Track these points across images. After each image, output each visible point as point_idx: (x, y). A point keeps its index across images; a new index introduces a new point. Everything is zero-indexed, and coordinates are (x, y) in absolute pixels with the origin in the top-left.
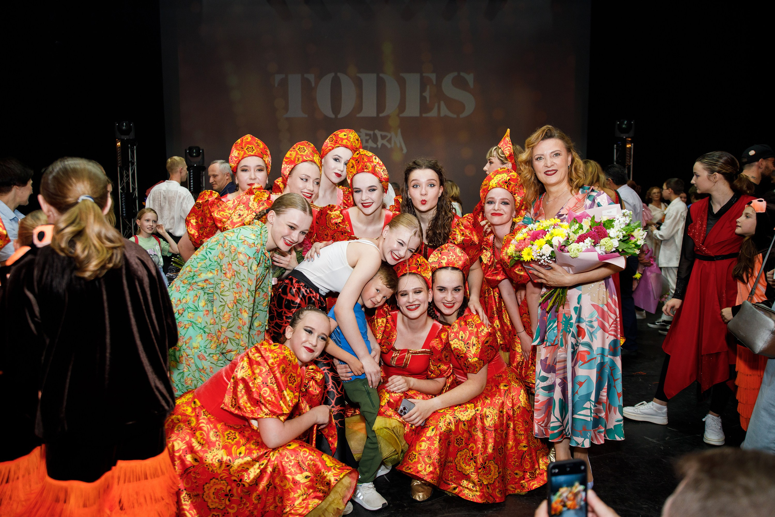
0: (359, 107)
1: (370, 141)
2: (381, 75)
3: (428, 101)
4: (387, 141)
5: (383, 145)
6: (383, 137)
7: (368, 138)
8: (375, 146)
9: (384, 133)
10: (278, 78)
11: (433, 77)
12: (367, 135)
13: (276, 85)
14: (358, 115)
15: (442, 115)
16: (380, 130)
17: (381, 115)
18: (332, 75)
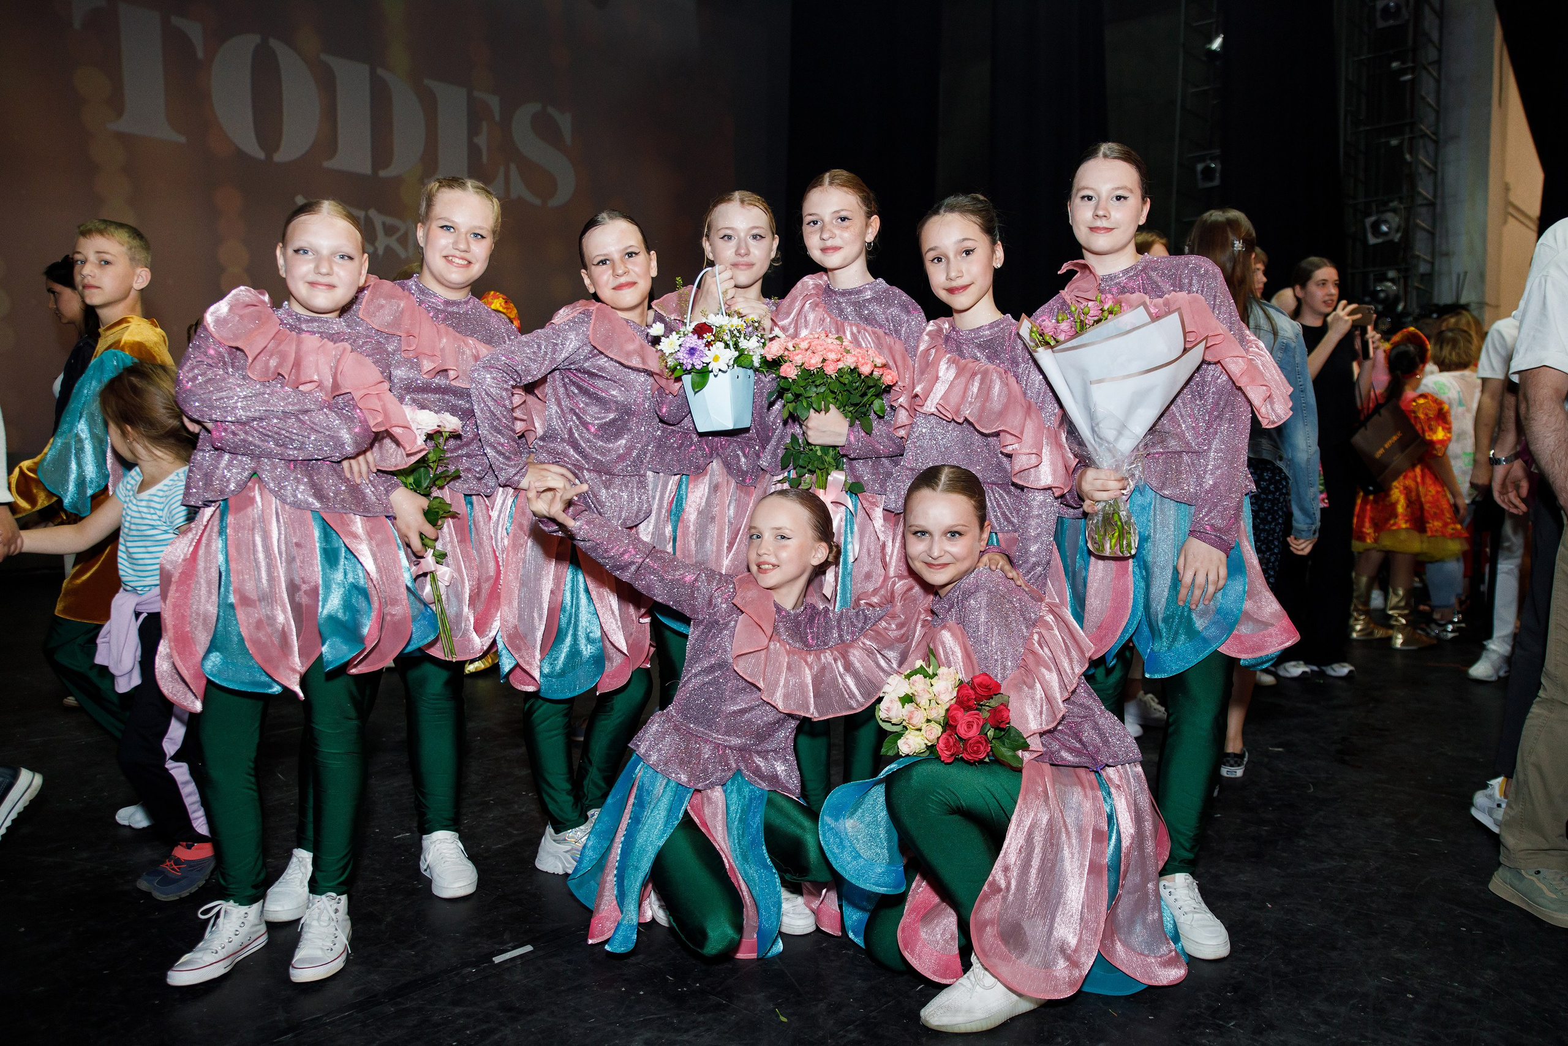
0: (328, 144)
2: (380, 71)
4: (398, 240)
5: (388, 248)
6: (389, 231)
9: (390, 220)
10: (82, 4)
11: (495, 103)
13: (78, 25)
14: (327, 164)
16: (380, 211)
17: (382, 173)
18: (255, 39)
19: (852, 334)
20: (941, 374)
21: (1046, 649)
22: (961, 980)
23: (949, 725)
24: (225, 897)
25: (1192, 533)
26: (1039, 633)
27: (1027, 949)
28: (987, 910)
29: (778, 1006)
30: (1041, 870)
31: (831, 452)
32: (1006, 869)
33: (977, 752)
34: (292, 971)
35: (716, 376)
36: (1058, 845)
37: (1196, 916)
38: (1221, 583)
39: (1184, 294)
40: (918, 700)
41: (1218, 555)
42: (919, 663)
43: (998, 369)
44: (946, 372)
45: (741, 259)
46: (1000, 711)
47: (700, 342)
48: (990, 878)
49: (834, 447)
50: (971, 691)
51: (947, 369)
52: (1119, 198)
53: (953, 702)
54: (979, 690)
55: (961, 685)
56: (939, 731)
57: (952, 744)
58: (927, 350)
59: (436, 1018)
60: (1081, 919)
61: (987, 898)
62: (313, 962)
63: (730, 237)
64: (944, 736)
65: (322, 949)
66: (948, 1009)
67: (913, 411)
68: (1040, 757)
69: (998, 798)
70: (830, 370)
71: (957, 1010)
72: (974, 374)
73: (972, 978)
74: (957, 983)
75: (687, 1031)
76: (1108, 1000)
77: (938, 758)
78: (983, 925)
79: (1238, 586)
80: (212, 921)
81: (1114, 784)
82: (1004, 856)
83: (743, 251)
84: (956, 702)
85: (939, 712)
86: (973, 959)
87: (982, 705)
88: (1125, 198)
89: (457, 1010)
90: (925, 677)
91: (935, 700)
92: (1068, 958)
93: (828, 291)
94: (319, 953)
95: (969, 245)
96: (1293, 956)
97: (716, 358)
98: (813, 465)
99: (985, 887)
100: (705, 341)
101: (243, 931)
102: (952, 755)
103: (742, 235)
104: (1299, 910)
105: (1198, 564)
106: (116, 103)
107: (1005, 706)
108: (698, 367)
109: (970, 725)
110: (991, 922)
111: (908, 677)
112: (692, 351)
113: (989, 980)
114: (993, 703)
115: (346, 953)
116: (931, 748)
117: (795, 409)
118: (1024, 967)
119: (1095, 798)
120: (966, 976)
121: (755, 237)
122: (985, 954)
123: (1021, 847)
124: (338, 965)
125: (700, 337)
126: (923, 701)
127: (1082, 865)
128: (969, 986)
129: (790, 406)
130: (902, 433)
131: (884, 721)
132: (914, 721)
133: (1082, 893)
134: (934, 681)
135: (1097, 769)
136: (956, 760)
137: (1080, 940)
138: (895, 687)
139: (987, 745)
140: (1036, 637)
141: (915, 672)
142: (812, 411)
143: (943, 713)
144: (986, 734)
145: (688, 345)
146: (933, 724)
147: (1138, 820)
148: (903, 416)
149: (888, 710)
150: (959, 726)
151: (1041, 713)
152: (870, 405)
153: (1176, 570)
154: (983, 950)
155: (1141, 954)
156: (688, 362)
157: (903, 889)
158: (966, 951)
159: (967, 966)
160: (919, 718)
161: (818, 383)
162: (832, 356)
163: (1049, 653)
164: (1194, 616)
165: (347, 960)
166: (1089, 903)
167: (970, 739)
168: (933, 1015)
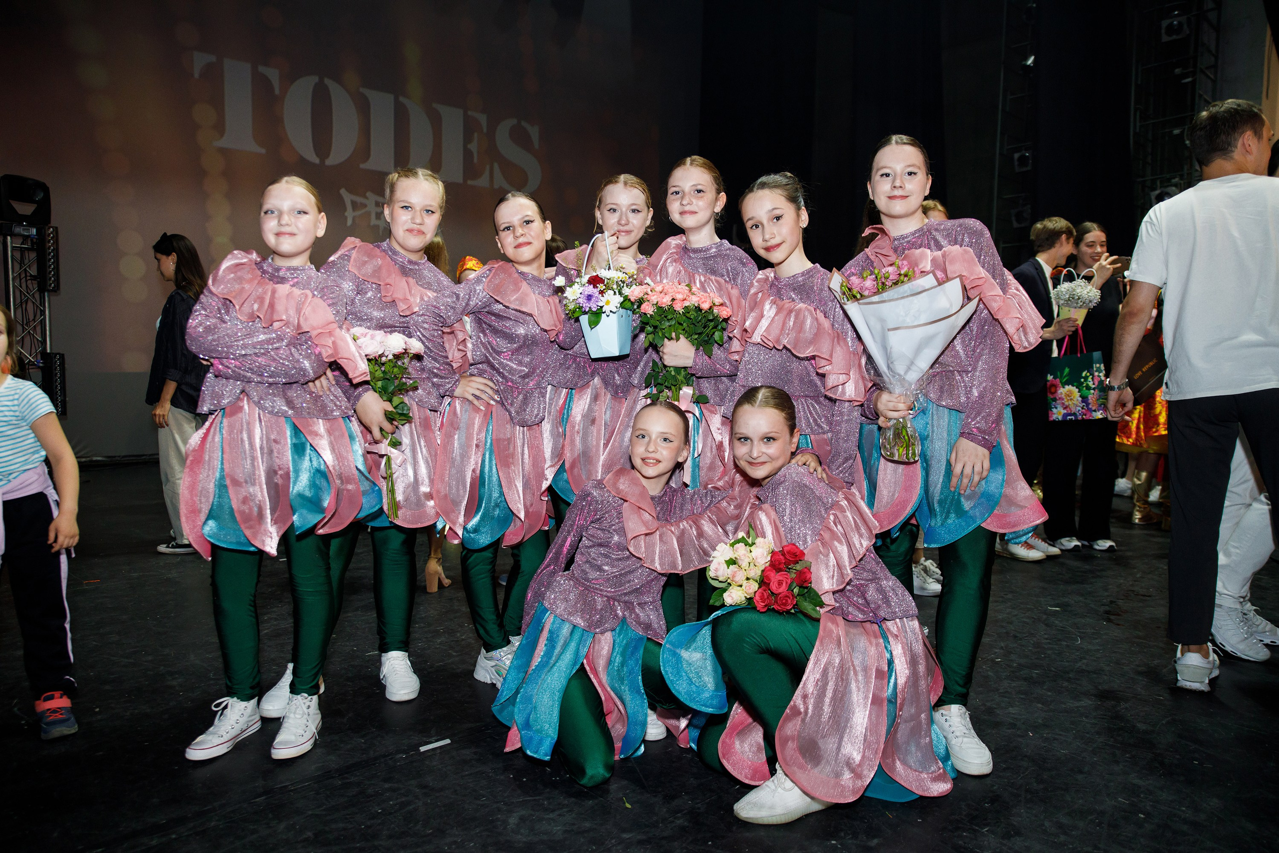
0: (364, 151)
2: (401, 99)
3: (475, 160)
10: (200, 61)
11: (483, 119)
13: (196, 75)
14: (362, 166)
15: (496, 186)
18: (314, 79)
19: (700, 281)
20: (765, 313)
21: (839, 527)
22: (767, 783)
23: (763, 582)
24: (231, 694)
25: (962, 434)
26: (835, 515)
27: (820, 762)
28: (789, 729)
29: (626, 795)
30: (833, 698)
31: (683, 373)
32: (805, 697)
33: (785, 604)
34: (273, 751)
35: (608, 316)
36: (847, 679)
37: (965, 740)
38: (985, 473)
39: (958, 246)
40: (740, 563)
41: (983, 452)
42: (741, 534)
43: (809, 307)
44: (769, 310)
45: (622, 228)
46: (804, 573)
47: (595, 290)
48: (792, 703)
49: (685, 368)
50: (782, 557)
51: (771, 308)
52: (910, 174)
53: (767, 565)
54: (788, 557)
55: (773, 553)
56: (755, 586)
57: (766, 597)
58: (756, 294)
59: (370, 791)
60: (865, 740)
61: (789, 718)
62: (287, 744)
63: (615, 210)
64: (760, 590)
65: (295, 735)
66: (755, 804)
67: (744, 342)
68: (834, 611)
69: (800, 643)
70: (678, 307)
71: (761, 807)
72: (791, 311)
73: (776, 781)
74: (764, 785)
75: (553, 811)
76: (887, 805)
77: (755, 608)
78: (786, 740)
79: (997, 477)
80: (220, 712)
81: (892, 633)
82: (803, 687)
83: (623, 222)
84: (770, 565)
85: (756, 572)
86: (777, 766)
87: (789, 569)
88: (915, 174)
89: (387, 786)
90: (746, 545)
91: (752, 563)
92: (852, 770)
93: (685, 250)
94: (293, 738)
95: (778, 212)
96: (1045, 777)
97: (608, 303)
98: (668, 382)
99: (788, 711)
100: (599, 289)
101: (242, 720)
102: (765, 606)
103: (624, 210)
104: (1055, 739)
105: (966, 459)
106: (220, 128)
107: (808, 569)
108: (594, 309)
109: (780, 583)
110: (792, 738)
111: (732, 545)
112: (589, 298)
113: (789, 784)
114: (798, 567)
115: (314, 738)
116: (750, 600)
117: (654, 339)
118: (816, 776)
119: (877, 645)
120: (771, 779)
121: (634, 211)
122: (787, 764)
123: (818, 680)
124: (307, 747)
125: (595, 287)
126: (744, 564)
127: (866, 697)
128: (773, 787)
129: (651, 337)
130: (736, 357)
131: (713, 579)
132: (737, 579)
133: (866, 720)
134: (752, 548)
135: (880, 621)
136: (769, 610)
137: (863, 757)
138: (721, 553)
139: (793, 599)
140: (832, 517)
141: (738, 541)
142: (666, 339)
143: (759, 573)
144: (793, 591)
145: (586, 293)
146: (751, 581)
147: (913, 662)
148: (736, 345)
149: (716, 570)
150: (771, 583)
151: (833, 576)
152: (712, 336)
153: (949, 464)
154: (785, 760)
155: (916, 771)
156: (586, 306)
157: (726, 710)
158: (772, 760)
159: (773, 772)
160: (740, 577)
161: (669, 317)
162: (679, 297)
163: (842, 530)
164: (962, 499)
165: (315, 745)
166: (872, 727)
167: (780, 593)
168: (743, 809)
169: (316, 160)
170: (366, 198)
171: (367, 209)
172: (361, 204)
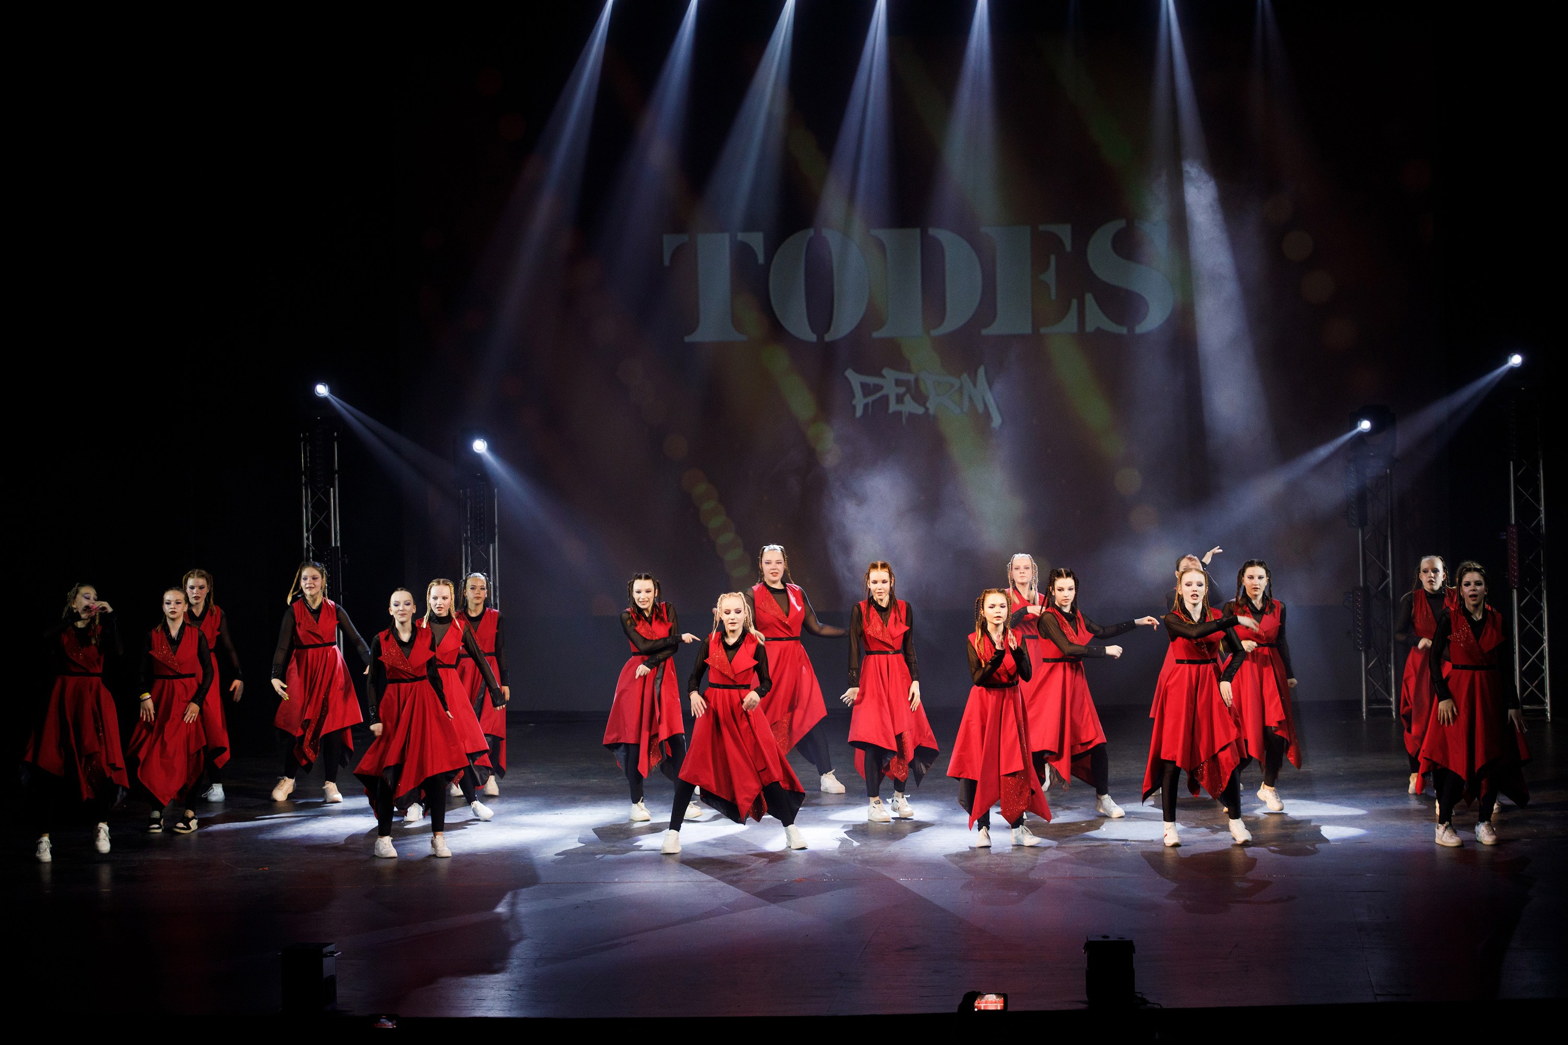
1: (908, 398)
2: (932, 232)
3: (1053, 295)
7: (902, 390)
8: (920, 410)
10: (671, 243)
11: (1064, 232)
12: (898, 383)
13: (666, 262)
14: (876, 335)
15: (1090, 328)
17: (934, 332)
169: (812, 337)
170: (883, 377)
171: (884, 392)
172: (875, 385)
